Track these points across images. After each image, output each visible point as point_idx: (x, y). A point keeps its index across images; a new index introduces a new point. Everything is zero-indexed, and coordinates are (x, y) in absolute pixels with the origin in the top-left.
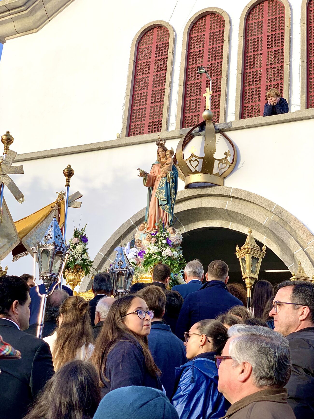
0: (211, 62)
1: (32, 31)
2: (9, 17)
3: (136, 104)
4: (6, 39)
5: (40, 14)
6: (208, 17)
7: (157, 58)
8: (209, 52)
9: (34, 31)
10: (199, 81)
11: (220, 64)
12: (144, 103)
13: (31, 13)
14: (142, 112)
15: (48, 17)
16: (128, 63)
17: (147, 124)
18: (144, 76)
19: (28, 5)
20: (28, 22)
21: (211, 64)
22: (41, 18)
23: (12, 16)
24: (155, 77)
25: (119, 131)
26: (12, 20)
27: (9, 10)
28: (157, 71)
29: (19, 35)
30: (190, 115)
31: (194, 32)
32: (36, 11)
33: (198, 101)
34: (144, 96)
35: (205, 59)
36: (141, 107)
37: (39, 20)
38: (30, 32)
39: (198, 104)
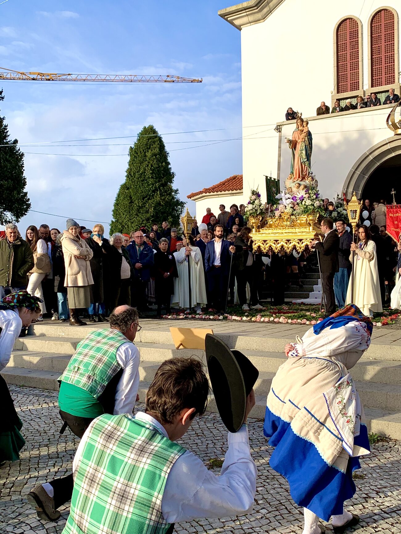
0: (386, 43)
1: (260, 21)
2: (245, 14)
3: (340, 72)
4: (242, 27)
5: (265, 10)
6: (383, 12)
7: (351, 41)
8: (385, 36)
9: (262, 21)
10: (380, 56)
11: (393, 45)
12: (346, 70)
13: (260, 11)
14: (345, 76)
15: (270, 12)
16: (332, 45)
17: (349, 85)
18: (344, 53)
19: (258, 6)
20: (258, 16)
21: (387, 45)
22: (266, 13)
23: (248, 13)
24: (351, 53)
25: (333, 90)
26: (247, 15)
27: (245, 9)
28: (352, 49)
29: (251, 24)
30: (376, 77)
31: (374, 23)
32: (263, 9)
33: (380, 69)
34: (345, 66)
35: (383, 41)
36: (344, 73)
37: (265, 14)
38: (258, 22)
39: (380, 70)
